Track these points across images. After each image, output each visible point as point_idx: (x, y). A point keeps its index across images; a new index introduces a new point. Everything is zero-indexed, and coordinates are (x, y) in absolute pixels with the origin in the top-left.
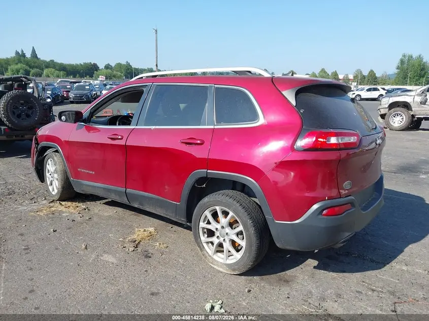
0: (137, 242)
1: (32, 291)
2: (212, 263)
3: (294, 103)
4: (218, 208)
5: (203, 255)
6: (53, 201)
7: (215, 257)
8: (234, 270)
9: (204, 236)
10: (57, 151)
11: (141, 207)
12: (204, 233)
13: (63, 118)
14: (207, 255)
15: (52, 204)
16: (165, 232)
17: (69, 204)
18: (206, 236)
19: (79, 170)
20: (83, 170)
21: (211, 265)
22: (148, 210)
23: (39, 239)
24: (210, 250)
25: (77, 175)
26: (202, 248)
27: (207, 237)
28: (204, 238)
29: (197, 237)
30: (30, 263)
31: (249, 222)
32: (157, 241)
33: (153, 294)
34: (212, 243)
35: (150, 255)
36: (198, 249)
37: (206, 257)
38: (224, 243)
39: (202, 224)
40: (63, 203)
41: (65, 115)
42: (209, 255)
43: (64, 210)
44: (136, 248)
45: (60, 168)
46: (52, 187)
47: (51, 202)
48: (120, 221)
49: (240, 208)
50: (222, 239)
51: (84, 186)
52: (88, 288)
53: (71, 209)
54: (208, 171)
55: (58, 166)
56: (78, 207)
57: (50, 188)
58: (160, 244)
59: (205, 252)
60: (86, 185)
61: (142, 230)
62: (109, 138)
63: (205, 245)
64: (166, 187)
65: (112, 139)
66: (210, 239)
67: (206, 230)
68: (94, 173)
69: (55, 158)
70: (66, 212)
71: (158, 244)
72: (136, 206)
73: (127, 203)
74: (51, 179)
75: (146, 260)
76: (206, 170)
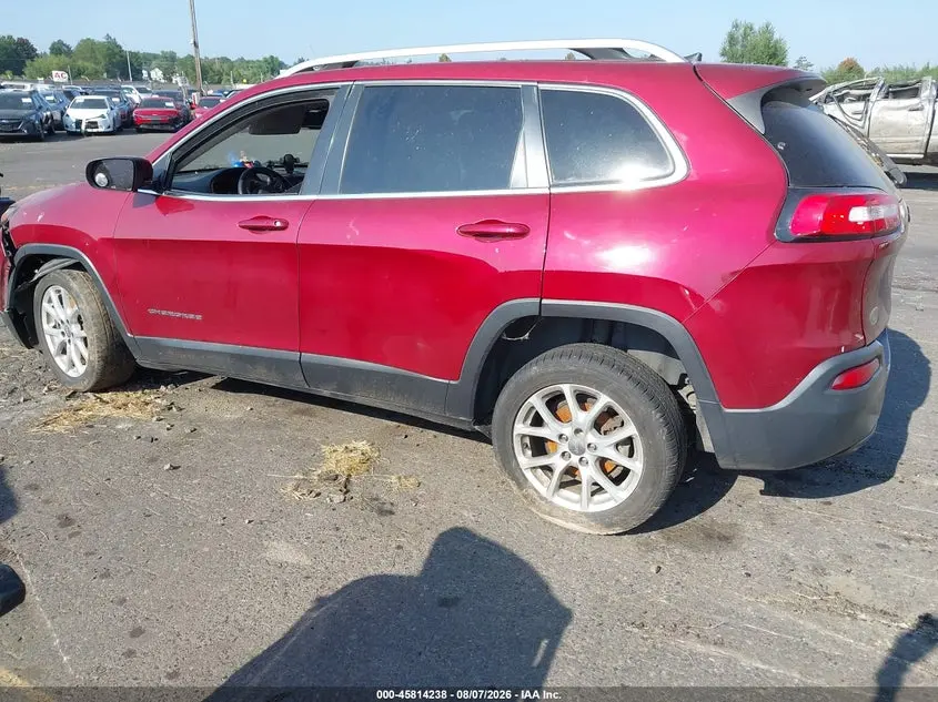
0: (343, 479)
1: (137, 633)
2: (550, 515)
3: (760, 127)
4: (567, 389)
5: (526, 497)
6: (74, 393)
7: (557, 500)
8: (610, 526)
9: (524, 453)
10: (79, 266)
11: (341, 396)
12: (524, 446)
13: (100, 177)
14: (535, 496)
15: (75, 403)
16: (395, 450)
17: (121, 397)
18: (529, 452)
19: (152, 311)
20: (164, 313)
21: (549, 518)
22: (359, 399)
23: (87, 495)
24: (541, 485)
25: (148, 326)
26: (521, 481)
27: (533, 455)
28: (525, 460)
29: (507, 459)
30: (94, 559)
31: (656, 416)
32: (386, 471)
33: (444, 603)
34: (548, 469)
35: (388, 507)
36: (512, 483)
37: (533, 502)
38: (580, 467)
39: (522, 428)
40: (106, 396)
41: (104, 171)
42: (542, 498)
43: (116, 413)
44: (346, 493)
45: (90, 309)
46: (65, 357)
47: (69, 396)
48: (274, 432)
49: (630, 386)
50: (575, 460)
51: (170, 352)
52: (278, 607)
53: (131, 410)
54: (544, 301)
55: (84, 306)
56: (147, 404)
57: (61, 362)
58: (400, 478)
59: (531, 491)
60: (176, 349)
61: (341, 449)
62: (243, 227)
63: (529, 475)
64: (420, 345)
65: (254, 229)
66: (543, 461)
67: (527, 441)
68: (199, 317)
69: (74, 285)
70: (123, 420)
71: (394, 479)
72: (326, 393)
73: (304, 387)
74: (60, 339)
75: (386, 519)
76: (538, 300)
